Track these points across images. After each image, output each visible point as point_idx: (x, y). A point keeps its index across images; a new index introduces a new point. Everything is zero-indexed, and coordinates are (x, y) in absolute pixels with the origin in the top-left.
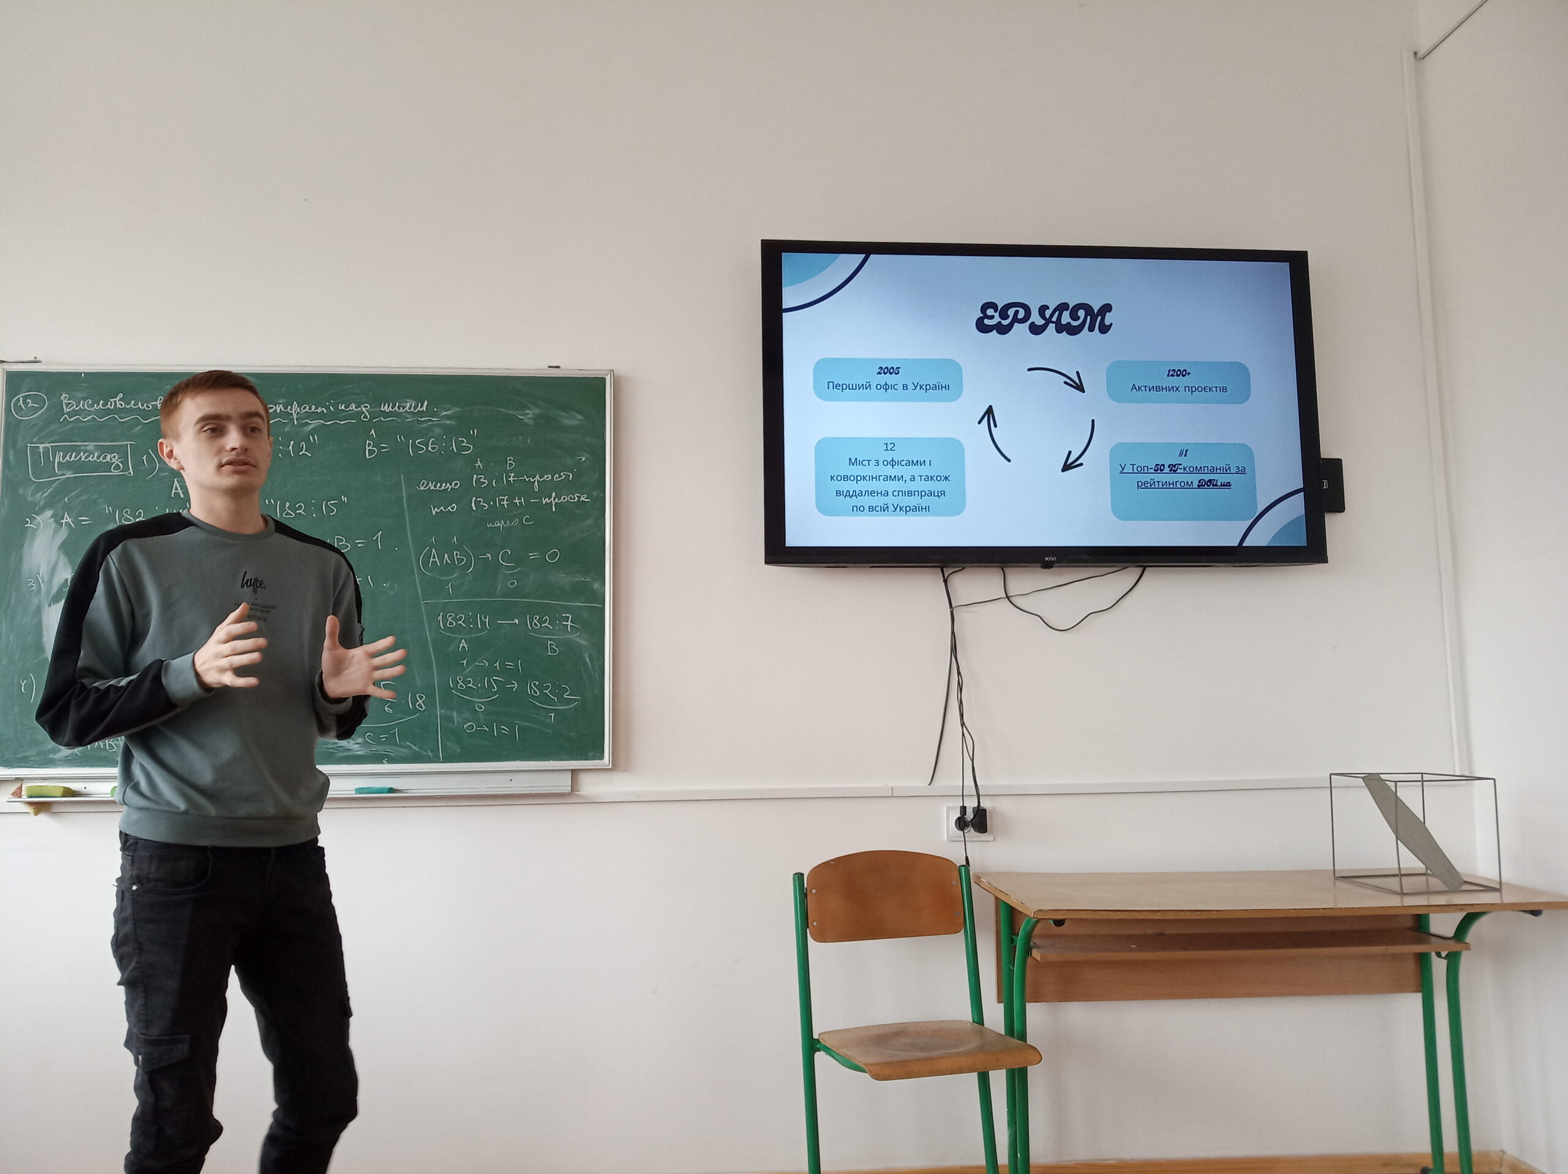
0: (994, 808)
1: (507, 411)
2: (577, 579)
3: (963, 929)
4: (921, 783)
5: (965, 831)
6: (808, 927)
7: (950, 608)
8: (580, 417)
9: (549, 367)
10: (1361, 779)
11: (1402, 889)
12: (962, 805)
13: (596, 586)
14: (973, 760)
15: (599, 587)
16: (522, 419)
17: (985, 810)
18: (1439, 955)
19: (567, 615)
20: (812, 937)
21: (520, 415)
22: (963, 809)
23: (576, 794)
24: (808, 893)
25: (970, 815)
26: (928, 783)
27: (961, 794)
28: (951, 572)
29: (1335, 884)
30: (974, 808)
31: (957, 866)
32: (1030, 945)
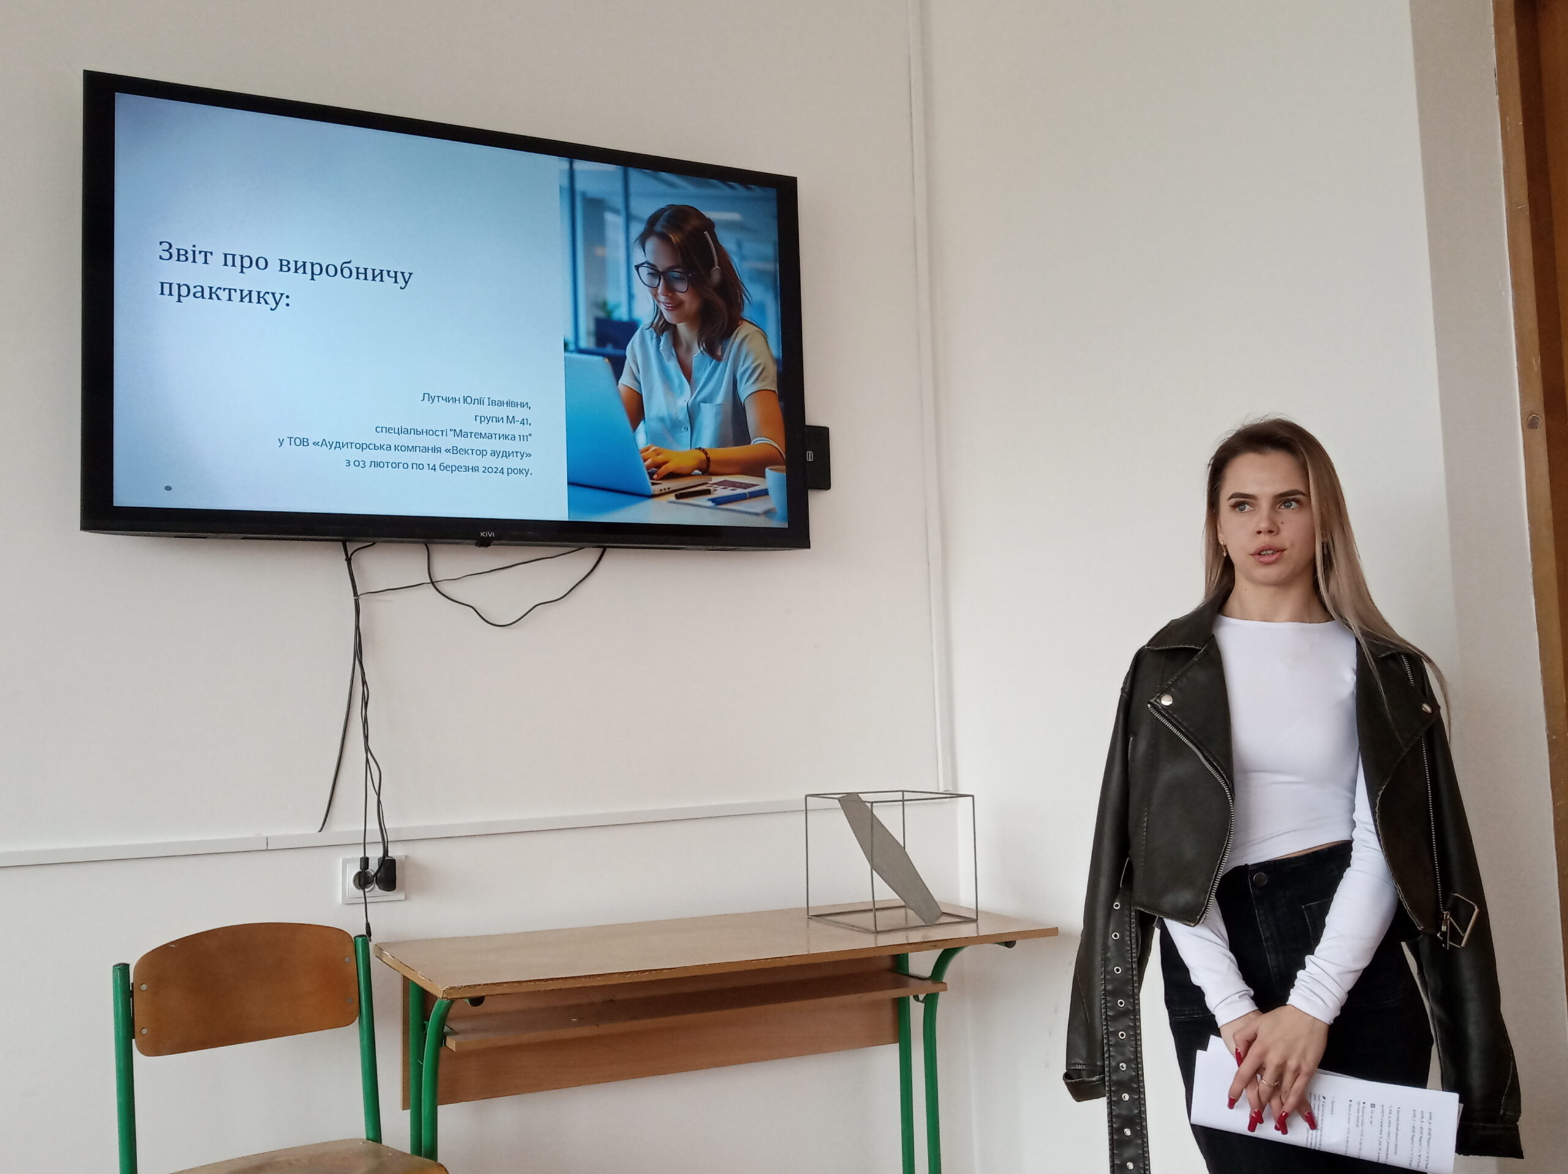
0: (406, 856)
3: (357, 1019)
4: (307, 829)
5: (366, 890)
6: (134, 1038)
7: (355, 596)
10: (837, 801)
11: (876, 927)
12: (363, 856)
14: (379, 795)
17: (395, 861)
18: (916, 998)
20: (139, 1049)
22: (365, 861)
24: (135, 991)
25: (373, 867)
26: (319, 829)
27: (362, 841)
28: (356, 548)
29: (809, 924)
30: (379, 859)
31: (353, 937)
32: (445, 1031)
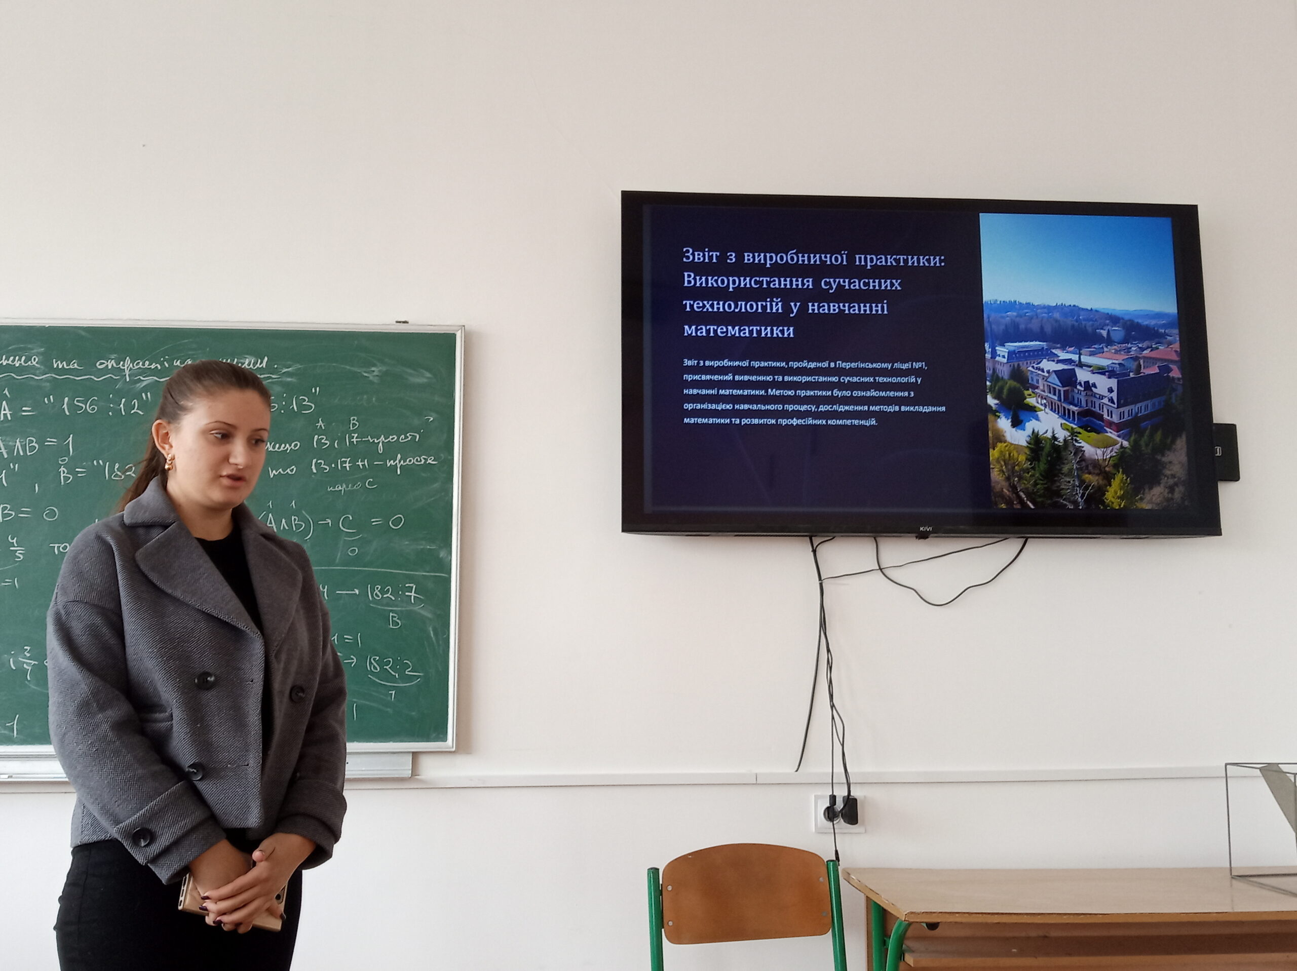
0: (865, 797)
1: (353, 369)
2: (422, 547)
3: (831, 930)
4: (786, 769)
5: (835, 822)
6: (663, 928)
7: (819, 580)
8: (428, 375)
9: (397, 322)
10: (1258, 770)
12: (831, 793)
13: (442, 554)
14: (843, 744)
15: (446, 555)
16: (368, 377)
17: (856, 800)
19: (411, 585)
20: (668, 939)
21: (365, 372)
22: (833, 798)
23: (417, 779)
24: (663, 891)
25: (839, 805)
26: (796, 769)
27: (831, 782)
28: (820, 542)
29: (1231, 886)
30: (844, 797)
31: (825, 861)
32: (903, 948)
